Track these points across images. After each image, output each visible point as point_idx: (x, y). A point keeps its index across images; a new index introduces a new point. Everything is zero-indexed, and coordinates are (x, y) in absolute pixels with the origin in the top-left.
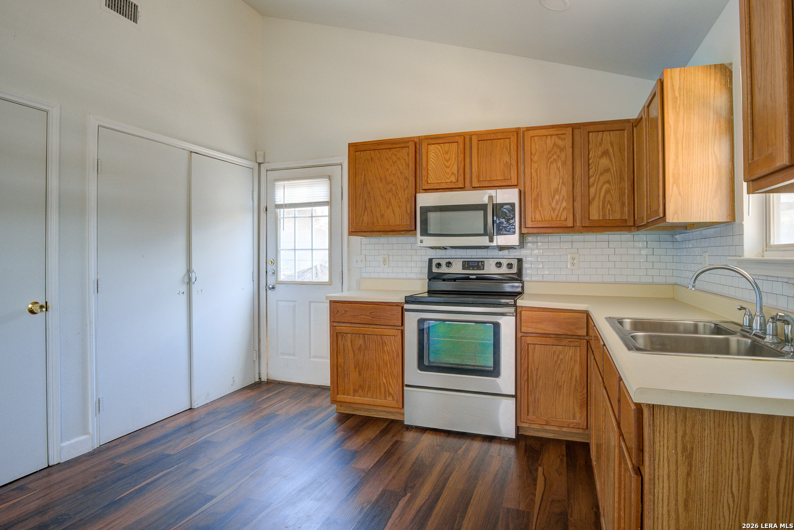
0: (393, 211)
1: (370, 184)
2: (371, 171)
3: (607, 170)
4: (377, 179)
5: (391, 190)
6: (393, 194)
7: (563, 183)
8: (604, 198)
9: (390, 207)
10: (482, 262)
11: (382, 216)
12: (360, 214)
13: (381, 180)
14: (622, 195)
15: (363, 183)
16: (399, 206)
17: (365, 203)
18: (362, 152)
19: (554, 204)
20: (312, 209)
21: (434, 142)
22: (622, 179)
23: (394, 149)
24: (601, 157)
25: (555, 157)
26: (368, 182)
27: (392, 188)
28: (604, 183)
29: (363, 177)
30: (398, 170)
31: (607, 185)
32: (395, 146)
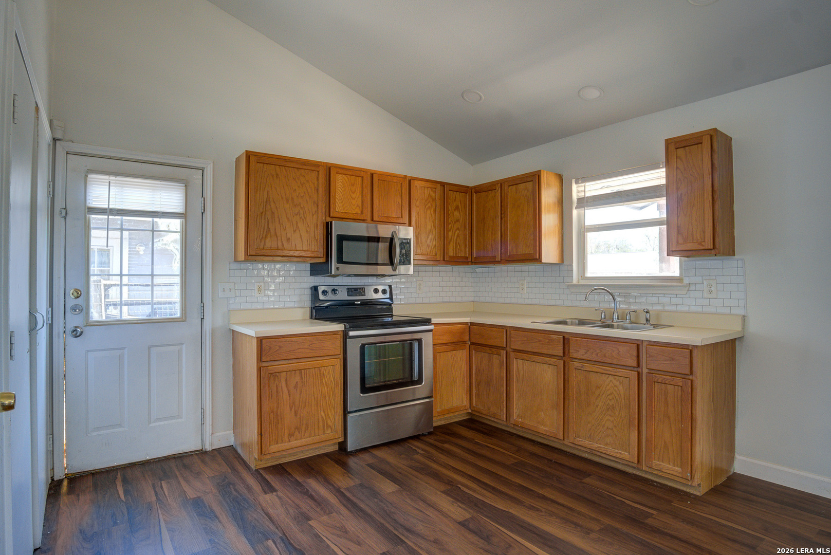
0: (301, 235)
1: (274, 203)
2: (276, 188)
3: (458, 221)
4: (282, 198)
5: (298, 213)
6: (301, 218)
7: (434, 227)
8: (456, 240)
9: (297, 231)
10: (362, 288)
11: (288, 240)
12: (261, 235)
13: (287, 200)
14: (465, 239)
15: (265, 200)
16: (307, 231)
17: (268, 224)
18: (265, 165)
19: (428, 242)
20: (153, 221)
21: (342, 172)
22: (465, 227)
23: (303, 170)
24: (455, 210)
25: (429, 205)
26: (271, 200)
27: (299, 211)
28: (456, 230)
29: (266, 193)
30: (306, 192)
31: (457, 232)
32: (305, 167)
